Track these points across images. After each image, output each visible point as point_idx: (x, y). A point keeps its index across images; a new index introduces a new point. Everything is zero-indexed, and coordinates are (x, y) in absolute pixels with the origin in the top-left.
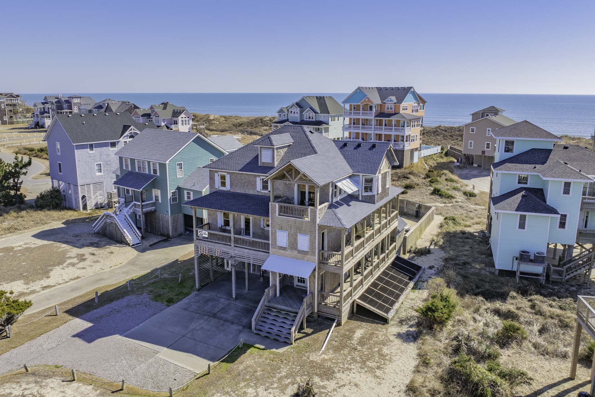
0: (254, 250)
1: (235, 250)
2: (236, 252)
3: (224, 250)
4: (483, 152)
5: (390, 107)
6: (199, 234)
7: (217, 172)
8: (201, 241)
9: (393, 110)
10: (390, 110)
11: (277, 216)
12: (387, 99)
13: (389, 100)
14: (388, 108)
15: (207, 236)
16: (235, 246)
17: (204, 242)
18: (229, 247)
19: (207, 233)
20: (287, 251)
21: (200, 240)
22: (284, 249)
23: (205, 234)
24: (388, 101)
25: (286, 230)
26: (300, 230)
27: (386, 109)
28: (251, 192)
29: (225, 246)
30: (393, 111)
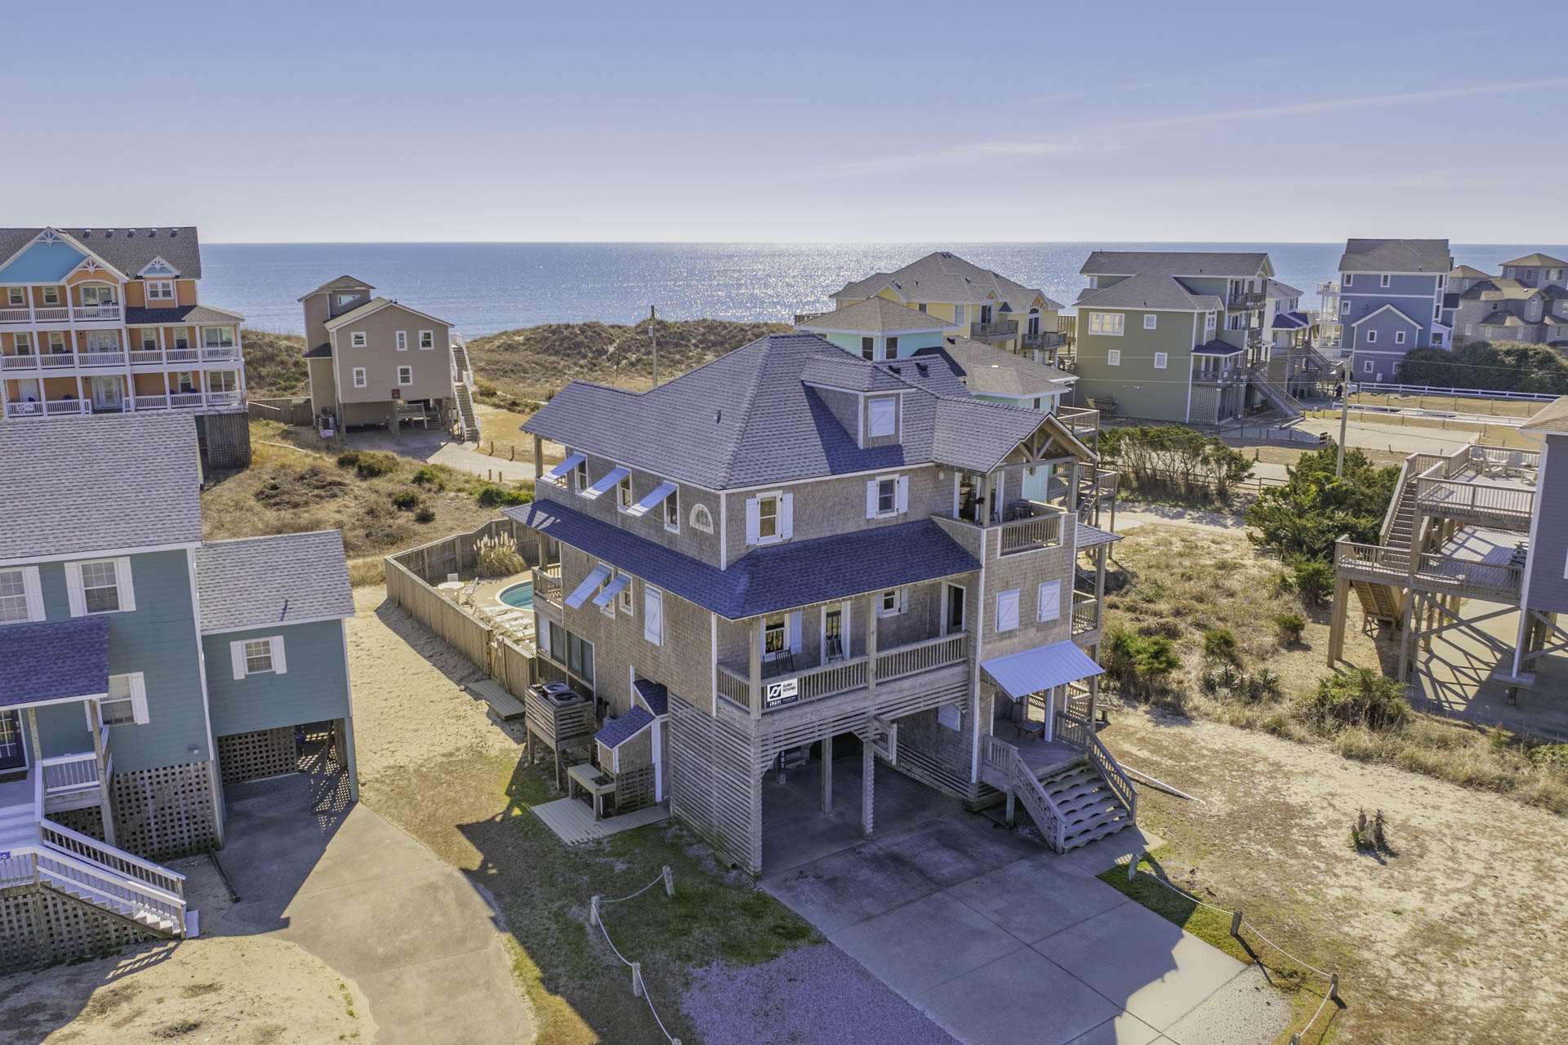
0: (925, 672)
1: (878, 695)
2: (883, 698)
3: (849, 708)
4: (396, 393)
5: (160, 289)
6: (769, 695)
7: (752, 494)
8: (776, 717)
9: (174, 296)
10: (161, 297)
11: (998, 557)
12: (149, 265)
13: (158, 266)
14: (154, 294)
15: (795, 692)
16: (877, 685)
17: (788, 714)
18: (863, 694)
19: (794, 682)
20: (1016, 636)
21: (772, 713)
22: (1009, 634)
23: (789, 687)
24: (152, 270)
25: (1016, 586)
26: (1042, 575)
27: (148, 297)
28: (851, 527)
29: (852, 697)
30: (173, 301)
